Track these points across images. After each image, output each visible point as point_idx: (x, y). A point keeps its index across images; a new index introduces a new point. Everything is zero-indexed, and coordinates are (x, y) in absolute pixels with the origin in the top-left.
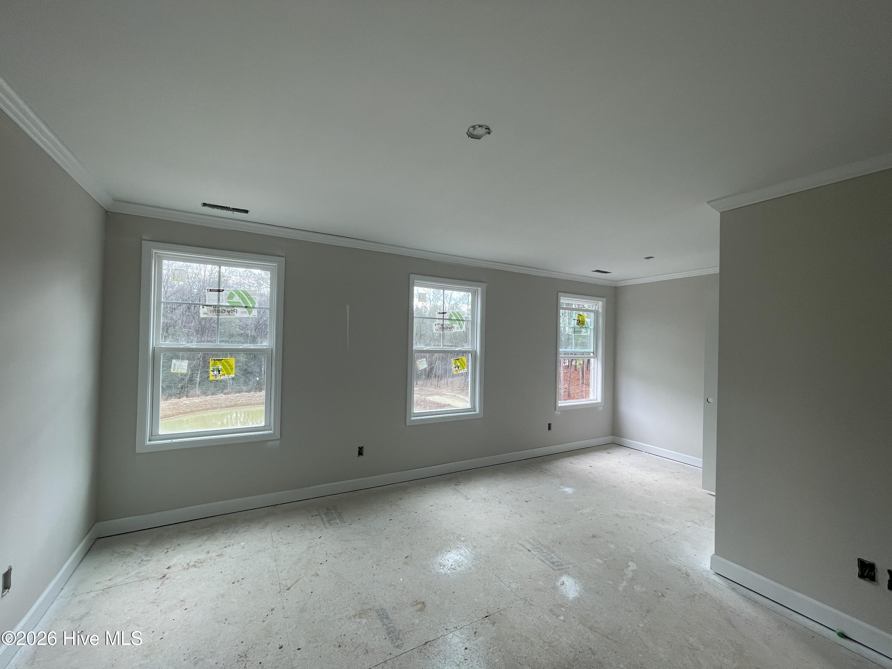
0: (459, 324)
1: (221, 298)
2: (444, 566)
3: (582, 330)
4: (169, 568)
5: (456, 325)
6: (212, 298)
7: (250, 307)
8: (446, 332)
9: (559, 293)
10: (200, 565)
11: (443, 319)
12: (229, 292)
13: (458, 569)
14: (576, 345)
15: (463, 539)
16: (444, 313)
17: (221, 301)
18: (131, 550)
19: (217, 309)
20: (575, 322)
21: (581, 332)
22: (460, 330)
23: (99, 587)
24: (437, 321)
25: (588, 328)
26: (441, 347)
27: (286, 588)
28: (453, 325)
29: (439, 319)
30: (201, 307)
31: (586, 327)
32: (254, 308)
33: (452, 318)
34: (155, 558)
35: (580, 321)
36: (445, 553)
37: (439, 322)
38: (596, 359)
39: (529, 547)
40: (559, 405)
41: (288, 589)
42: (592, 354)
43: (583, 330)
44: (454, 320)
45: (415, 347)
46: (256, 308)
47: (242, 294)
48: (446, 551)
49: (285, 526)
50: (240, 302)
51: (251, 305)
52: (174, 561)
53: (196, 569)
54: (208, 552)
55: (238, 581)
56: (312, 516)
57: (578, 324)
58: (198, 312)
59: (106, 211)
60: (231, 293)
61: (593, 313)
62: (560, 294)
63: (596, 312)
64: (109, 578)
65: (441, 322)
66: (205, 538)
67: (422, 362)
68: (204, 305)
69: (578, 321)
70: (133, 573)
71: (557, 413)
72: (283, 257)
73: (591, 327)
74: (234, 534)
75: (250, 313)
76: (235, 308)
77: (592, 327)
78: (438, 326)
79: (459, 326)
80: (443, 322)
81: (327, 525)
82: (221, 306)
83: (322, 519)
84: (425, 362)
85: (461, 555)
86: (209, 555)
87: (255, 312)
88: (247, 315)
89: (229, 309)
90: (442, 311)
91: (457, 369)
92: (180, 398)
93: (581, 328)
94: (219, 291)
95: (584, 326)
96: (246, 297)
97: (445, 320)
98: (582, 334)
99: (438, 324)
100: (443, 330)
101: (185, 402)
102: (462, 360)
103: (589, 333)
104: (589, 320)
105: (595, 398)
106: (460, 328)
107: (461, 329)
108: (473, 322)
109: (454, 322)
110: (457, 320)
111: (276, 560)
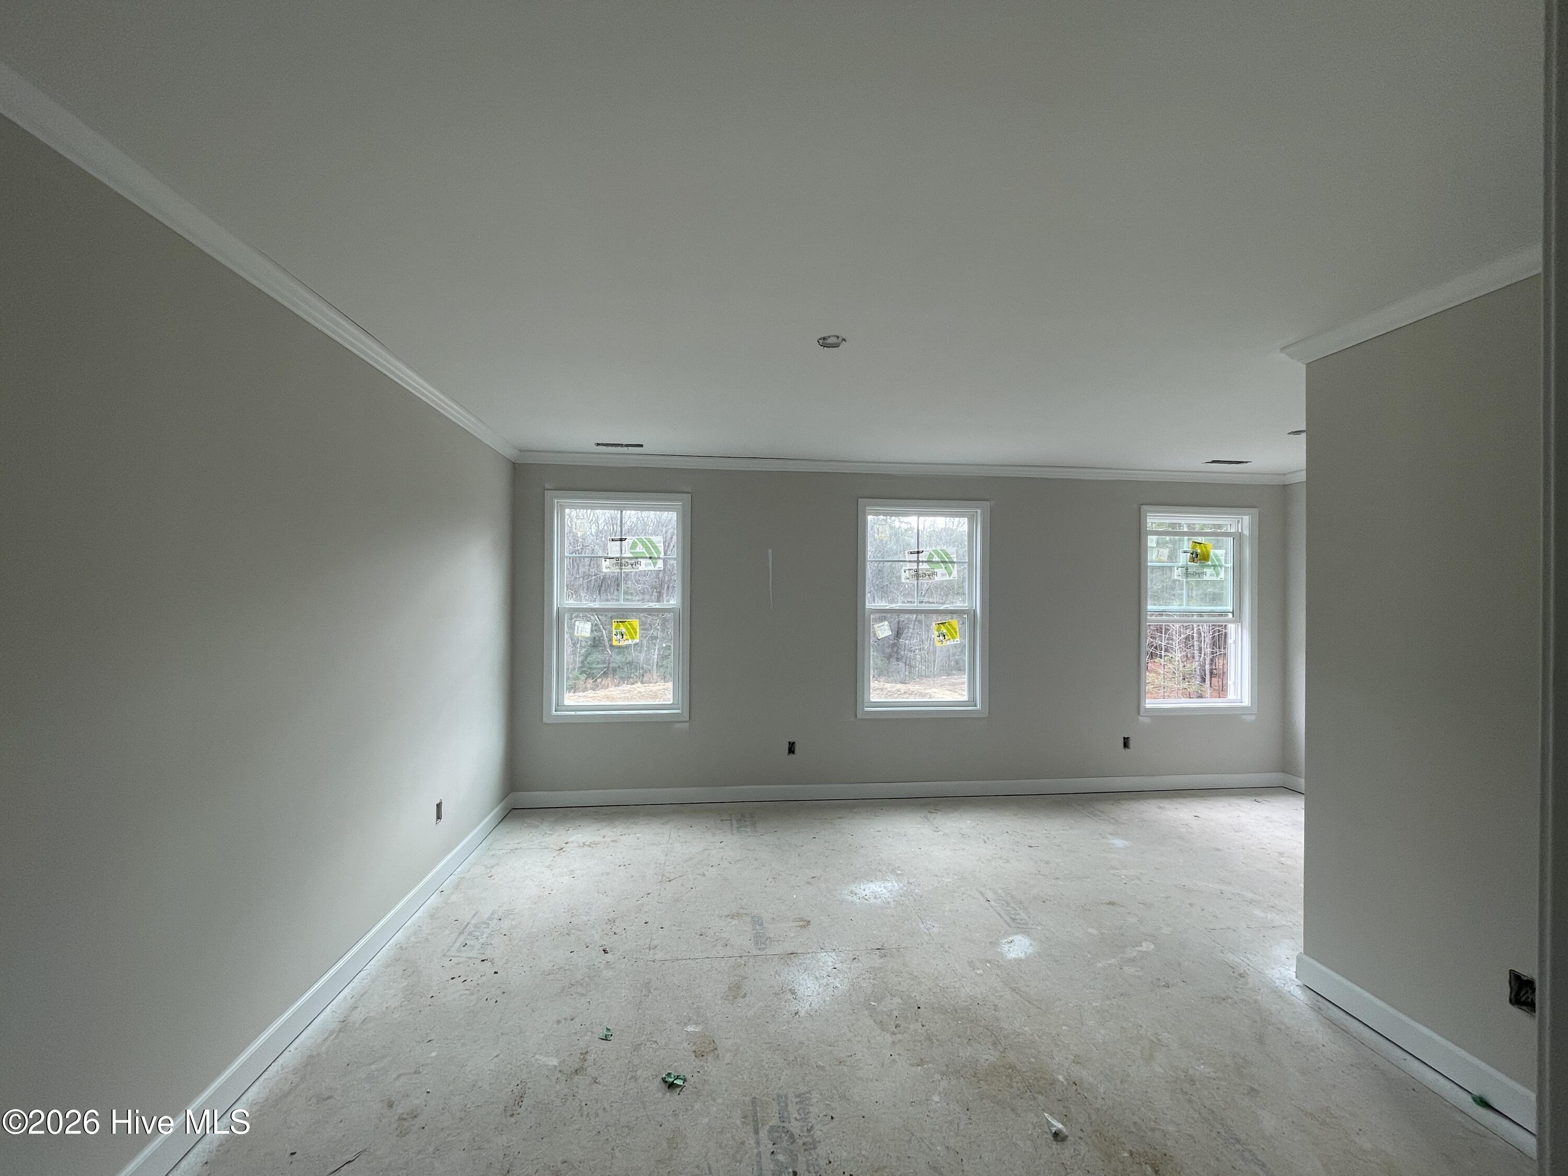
0: (946, 568)
1: (623, 549)
2: (856, 894)
3: (1205, 570)
4: (566, 843)
5: (940, 571)
6: (614, 549)
7: (655, 558)
8: (924, 582)
9: (1142, 506)
10: (594, 846)
11: (918, 562)
12: (632, 541)
13: (872, 900)
14: (1189, 597)
15: (899, 872)
16: (918, 552)
17: (623, 552)
18: (538, 824)
19: (619, 561)
20: (1187, 556)
21: (1200, 574)
22: (947, 578)
23: (509, 847)
24: (908, 566)
25: (1221, 566)
26: (916, 604)
27: (668, 880)
28: (936, 570)
29: (910, 561)
30: (603, 560)
31: (1215, 566)
32: (659, 558)
33: (934, 560)
34: (557, 834)
35: (1197, 555)
36: (866, 882)
37: (910, 566)
38: (1240, 624)
39: (990, 896)
40: (1148, 706)
41: (669, 881)
42: (1230, 615)
43: (1208, 571)
44: (937, 562)
45: (869, 605)
46: (662, 558)
47: (646, 543)
48: (867, 880)
49: (688, 825)
50: (643, 552)
51: (656, 556)
52: (573, 838)
53: (590, 849)
54: (604, 837)
55: (624, 865)
56: (722, 820)
57: (1193, 560)
58: (599, 566)
59: (514, 463)
60: (634, 542)
61: (1232, 538)
62: (1144, 508)
63: (1238, 538)
64: (517, 841)
65: (914, 566)
66: (605, 824)
67: (883, 627)
68: (606, 558)
69: (1192, 554)
70: (537, 842)
71: (1143, 719)
72: (688, 493)
73: (1227, 565)
74: (632, 826)
75: (655, 565)
76: (639, 560)
77: (1230, 565)
78: (909, 572)
79: (946, 572)
80: (918, 566)
81: (735, 831)
82: (624, 558)
83: (732, 825)
84: (887, 628)
85: (885, 887)
86: (605, 839)
87: (660, 564)
88: (651, 568)
89: (633, 561)
90: (917, 550)
91: (941, 638)
92: (633, 684)
93: (1203, 567)
94: (621, 540)
95: (1209, 563)
96: (650, 546)
97: (921, 564)
98: (1205, 578)
99: (909, 570)
100: (918, 579)
101: (639, 689)
102: (950, 625)
103: (1222, 575)
104: (1222, 553)
105: (1239, 697)
106: (947, 575)
107: (950, 576)
108: (970, 564)
109: (936, 565)
110: (942, 562)
111: (667, 855)
